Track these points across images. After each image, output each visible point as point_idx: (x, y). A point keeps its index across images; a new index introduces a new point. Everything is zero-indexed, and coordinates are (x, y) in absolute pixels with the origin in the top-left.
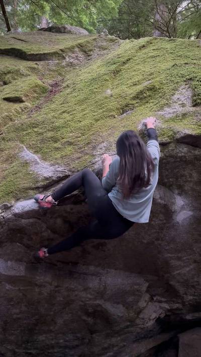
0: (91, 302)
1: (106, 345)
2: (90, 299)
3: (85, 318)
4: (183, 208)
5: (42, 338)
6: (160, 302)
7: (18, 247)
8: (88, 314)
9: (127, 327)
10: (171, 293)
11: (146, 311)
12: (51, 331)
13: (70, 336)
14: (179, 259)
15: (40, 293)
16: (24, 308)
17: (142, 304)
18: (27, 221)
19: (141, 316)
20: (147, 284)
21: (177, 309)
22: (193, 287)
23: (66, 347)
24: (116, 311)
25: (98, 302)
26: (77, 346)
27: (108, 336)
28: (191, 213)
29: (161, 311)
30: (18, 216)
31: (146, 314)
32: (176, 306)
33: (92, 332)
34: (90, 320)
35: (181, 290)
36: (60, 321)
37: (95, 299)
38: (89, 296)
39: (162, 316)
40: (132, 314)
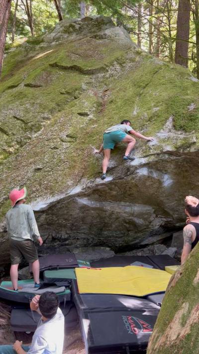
0: (128, 218)
1: (135, 237)
2: (127, 217)
3: (125, 224)
4: (168, 179)
5: (105, 233)
6: (162, 218)
7: (96, 196)
8: (126, 223)
9: (145, 229)
10: (166, 214)
11: (154, 222)
12: (110, 230)
13: (119, 232)
14: (168, 199)
15: (106, 214)
16: (98, 220)
17: (152, 219)
18: (100, 187)
19: (151, 224)
20: (154, 210)
21: (170, 221)
22: (177, 211)
23: (116, 237)
24: (139, 221)
25: (130, 218)
26: (122, 237)
27: (136, 232)
28: (172, 181)
29: (162, 222)
30: (97, 185)
31: (154, 223)
32: (169, 219)
33: (129, 231)
34: (127, 225)
35: (171, 213)
36: (114, 226)
37: (129, 217)
38: (127, 215)
39: (163, 224)
40: (147, 223)
